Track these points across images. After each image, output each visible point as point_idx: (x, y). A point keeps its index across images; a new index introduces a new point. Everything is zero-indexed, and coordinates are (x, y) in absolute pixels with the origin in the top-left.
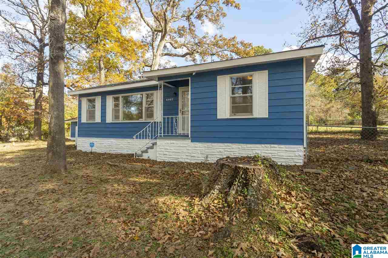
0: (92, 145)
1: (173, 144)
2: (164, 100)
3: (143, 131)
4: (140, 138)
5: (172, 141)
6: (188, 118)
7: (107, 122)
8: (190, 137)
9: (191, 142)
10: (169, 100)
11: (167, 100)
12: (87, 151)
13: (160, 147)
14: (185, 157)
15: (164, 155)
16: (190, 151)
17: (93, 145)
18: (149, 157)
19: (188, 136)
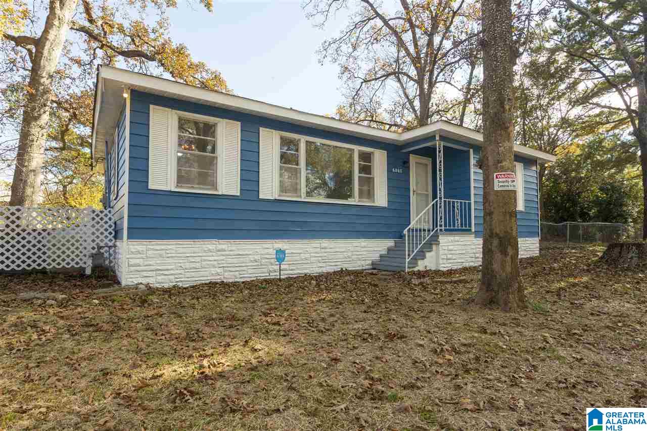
2: (389, 171)
7: (261, 197)
8: (473, 231)
10: (396, 170)
11: (393, 170)
12: (180, 284)
14: (470, 259)
15: (447, 259)
18: (426, 267)
19: (470, 230)
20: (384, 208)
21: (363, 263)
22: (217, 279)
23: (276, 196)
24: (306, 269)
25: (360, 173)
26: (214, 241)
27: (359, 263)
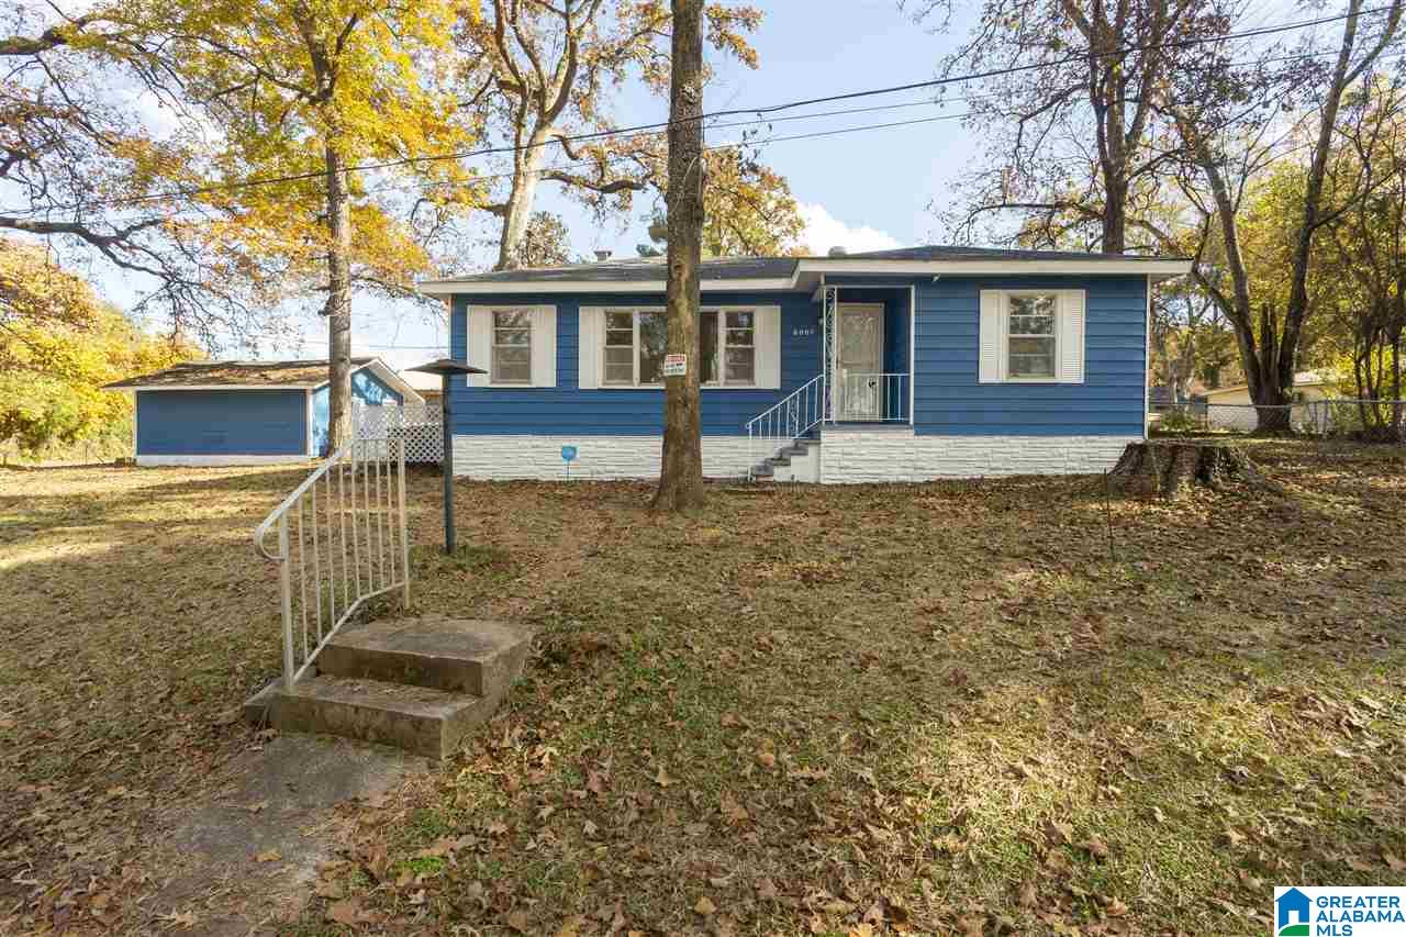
0: (569, 453)
1: (868, 440)
2: (785, 335)
3: (774, 414)
4: (765, 434)
5: (865, 435)
6: (906, 380)
7: (581, 386)
8: (911, 422)
9: (917, 434)
10: (801, 332)
11: (795, 333)
13: (832, 450)
14: (899, 470)
16: (913, 457)
17: (571, 453)
18: (793, 477)
19: (907, 423)
20: (776, 390)
21: (733, 469)
22: (531, 476)
23: (600, 385)
24: (640, 472)
25: (728, 343)
26: (530, 437)
27: (727, 469)
